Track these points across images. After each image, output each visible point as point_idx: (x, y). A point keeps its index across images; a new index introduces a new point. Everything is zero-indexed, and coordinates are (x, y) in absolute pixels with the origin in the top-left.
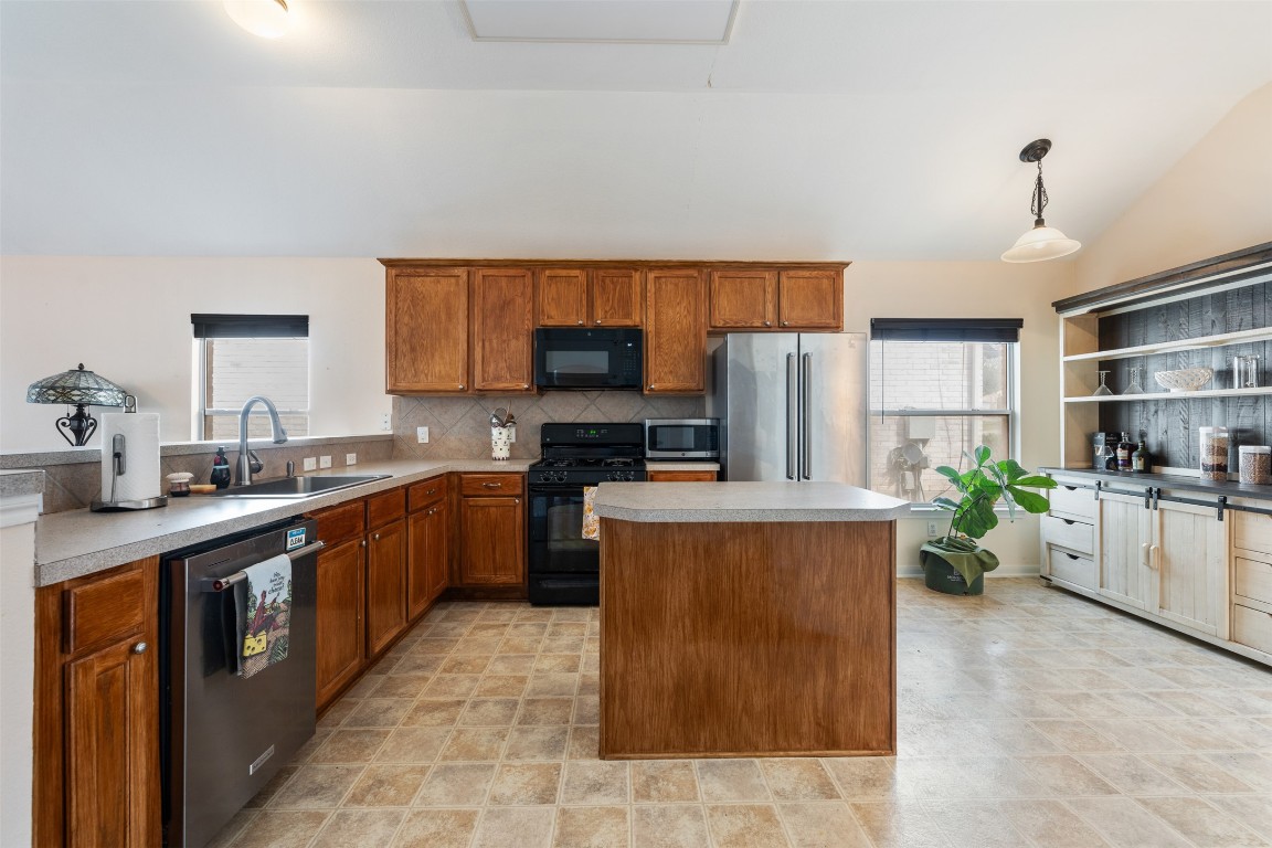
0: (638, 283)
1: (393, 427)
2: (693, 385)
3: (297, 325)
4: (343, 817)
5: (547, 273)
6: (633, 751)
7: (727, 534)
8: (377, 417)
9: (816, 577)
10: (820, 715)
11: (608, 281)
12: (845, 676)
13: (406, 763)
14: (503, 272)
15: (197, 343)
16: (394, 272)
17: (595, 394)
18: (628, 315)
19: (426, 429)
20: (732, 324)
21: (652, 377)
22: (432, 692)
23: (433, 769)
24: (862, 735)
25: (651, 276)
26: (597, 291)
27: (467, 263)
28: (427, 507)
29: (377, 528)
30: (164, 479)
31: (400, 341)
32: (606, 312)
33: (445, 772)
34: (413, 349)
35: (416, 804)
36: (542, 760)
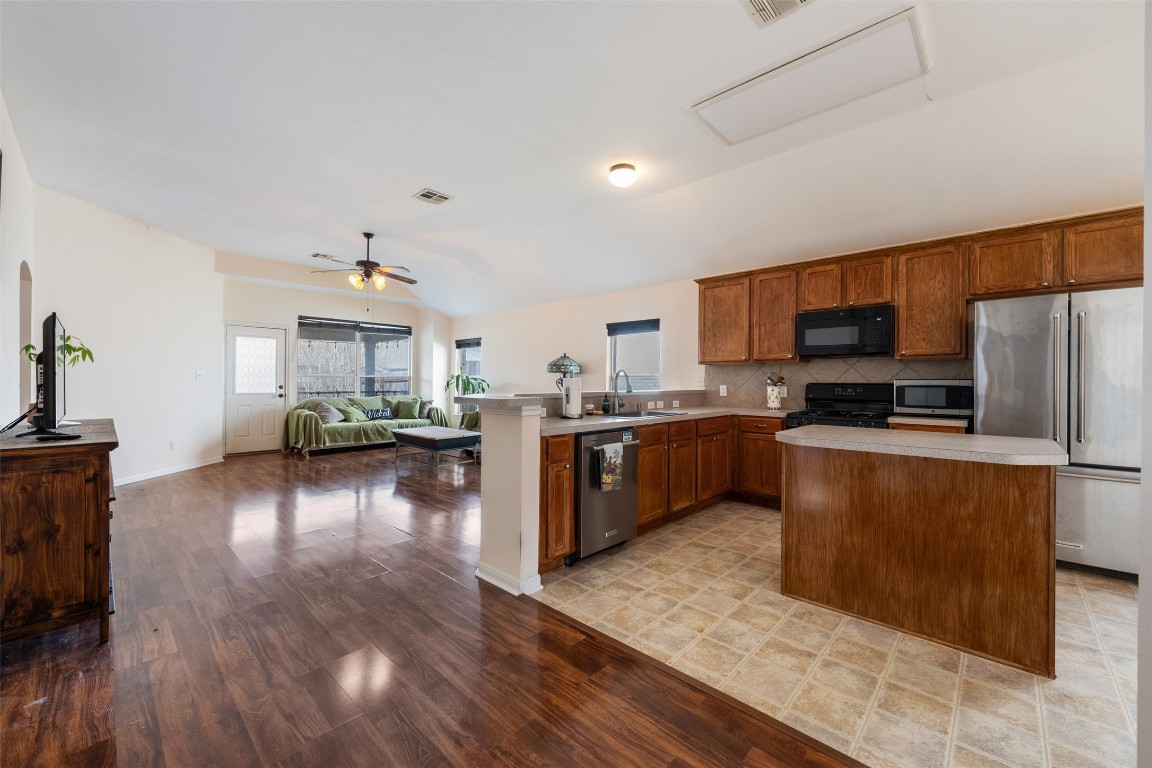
0: (890, 266)
1: (706, 386)
2: (948, 350)
3: (654, 324)
4: (641, 570)
5: (808, 271)
6: (803, 596)
7: (878, 463)
8: (696, 379)
9: (962, 507)
10: (965, 618)
11: (860, 270)
12: (994, 595)
13: (674, 562)
14: (774, 275)
15: (609, 338)
16: (703, 287)
17: (855, 360)
18: (880, 294)
19: (725, 387)
20: (997, 290)
21: (903, 344)
22: (702, 539)
23: (687, 567)
24: (1012, 648)
25: (903, 258)
26: (850, 278)
27: (749, 274)
28: (713, 435)
29: (676, 441)
30: (583, 407)
31: (707, 331)
32: (859, 294)
33: (691, 571)
34: (714, 335)
35: (673, 576)
36: (746, 583)
